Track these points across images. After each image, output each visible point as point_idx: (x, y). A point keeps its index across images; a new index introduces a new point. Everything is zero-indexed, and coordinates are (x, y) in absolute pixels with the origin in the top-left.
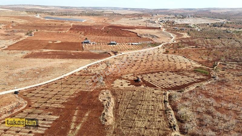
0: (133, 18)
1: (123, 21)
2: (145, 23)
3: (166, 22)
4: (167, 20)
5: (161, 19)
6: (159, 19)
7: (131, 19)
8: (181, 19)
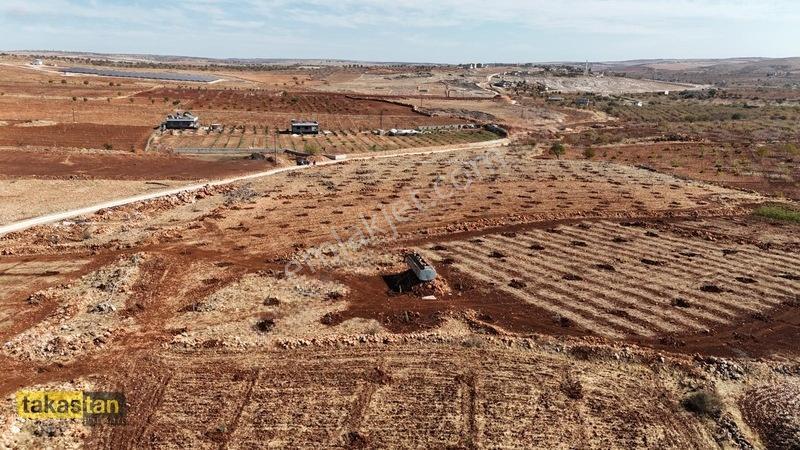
0: (396, 75)
1: (364, 84)
2: (442, 88)
3: (514, 85)
4: (519, 80)
5: (496, 77)
6: (489, 78)
7: (390, 76)
8: (565, 78)
